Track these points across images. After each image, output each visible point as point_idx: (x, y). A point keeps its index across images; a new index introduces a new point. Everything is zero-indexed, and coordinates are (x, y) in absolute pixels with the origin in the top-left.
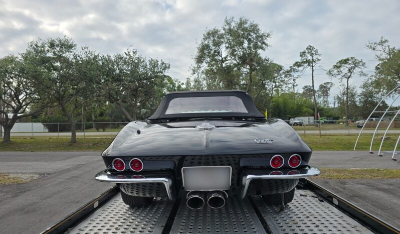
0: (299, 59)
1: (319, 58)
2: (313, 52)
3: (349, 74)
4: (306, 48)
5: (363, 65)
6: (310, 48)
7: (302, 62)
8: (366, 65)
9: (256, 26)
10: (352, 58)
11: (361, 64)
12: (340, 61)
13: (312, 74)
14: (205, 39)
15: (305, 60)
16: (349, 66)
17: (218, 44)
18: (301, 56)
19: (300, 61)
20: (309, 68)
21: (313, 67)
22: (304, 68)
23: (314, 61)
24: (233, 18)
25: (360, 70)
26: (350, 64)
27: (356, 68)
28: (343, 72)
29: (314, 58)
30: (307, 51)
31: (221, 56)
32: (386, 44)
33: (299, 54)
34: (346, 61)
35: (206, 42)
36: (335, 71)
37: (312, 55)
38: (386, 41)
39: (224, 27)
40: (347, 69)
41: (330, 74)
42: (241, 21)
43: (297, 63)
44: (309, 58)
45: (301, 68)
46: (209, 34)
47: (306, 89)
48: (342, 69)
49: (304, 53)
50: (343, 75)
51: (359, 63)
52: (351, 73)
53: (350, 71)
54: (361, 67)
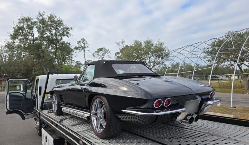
0: (77, 45)
1: (88, 46)
2: (85, 42)
3: (103, 56)
4: (81, 39)
5: (109, 52)
6: (83, 40)
7: (79, 47)
8: (110, 52)
9: (61, 21)
10: (104, 48)
11: (108, 52)
12: (98, 49)
13: (85, 55)
14: (20, 22)
15: (80, 46)
16: (103, 52)
17: (30, 28)
18: (78, 43)
19: (77, 46)
20: (83, 51)
21: (85, 50)
22: (80, 51)
23: (85, 47)
24: (45, 12)
25: (108, 55)
26: (103, 51)
27: (106, 54)
28: (100, 55)
29: (85, 46)
30: (81, 41)
31: (33, 37)
32: (124, 43)
33: (77, 42)
34: (101, 49)
35: (22, 25)
36: (96, 54)
37: (84, 44)
38: (124, 42)
39: (39, 17)
40: (102, 54)
41: (94, 55)
42: (51, 16)
43: (76, 47)
44: (83, 45)
45: (78, 51)
46: (23, 19)
47: (77, 63)
48: (99, 53)
49: (80, 42)
50: (100, 56)
51: (107, 51)
52: (104, 56)
53: (103, 54)
54: (109, 53)
